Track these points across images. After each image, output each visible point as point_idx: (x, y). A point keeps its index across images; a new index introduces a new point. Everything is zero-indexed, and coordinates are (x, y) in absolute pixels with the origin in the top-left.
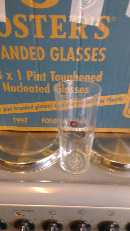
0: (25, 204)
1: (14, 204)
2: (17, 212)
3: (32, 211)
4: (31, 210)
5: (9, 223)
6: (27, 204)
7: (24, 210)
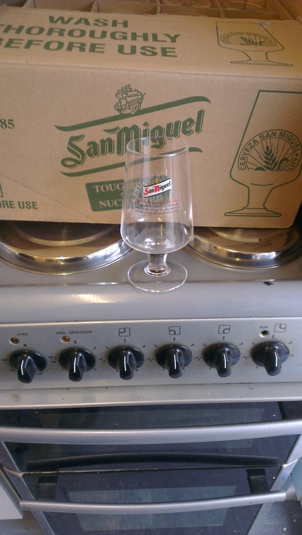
0: (77, 321)
1: (58, 322)
2: (63, 335)
3: (90, 332)
4: (87, 331)
5: (50, 357)
6: (80, 321)
7: (75, 331)
